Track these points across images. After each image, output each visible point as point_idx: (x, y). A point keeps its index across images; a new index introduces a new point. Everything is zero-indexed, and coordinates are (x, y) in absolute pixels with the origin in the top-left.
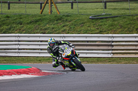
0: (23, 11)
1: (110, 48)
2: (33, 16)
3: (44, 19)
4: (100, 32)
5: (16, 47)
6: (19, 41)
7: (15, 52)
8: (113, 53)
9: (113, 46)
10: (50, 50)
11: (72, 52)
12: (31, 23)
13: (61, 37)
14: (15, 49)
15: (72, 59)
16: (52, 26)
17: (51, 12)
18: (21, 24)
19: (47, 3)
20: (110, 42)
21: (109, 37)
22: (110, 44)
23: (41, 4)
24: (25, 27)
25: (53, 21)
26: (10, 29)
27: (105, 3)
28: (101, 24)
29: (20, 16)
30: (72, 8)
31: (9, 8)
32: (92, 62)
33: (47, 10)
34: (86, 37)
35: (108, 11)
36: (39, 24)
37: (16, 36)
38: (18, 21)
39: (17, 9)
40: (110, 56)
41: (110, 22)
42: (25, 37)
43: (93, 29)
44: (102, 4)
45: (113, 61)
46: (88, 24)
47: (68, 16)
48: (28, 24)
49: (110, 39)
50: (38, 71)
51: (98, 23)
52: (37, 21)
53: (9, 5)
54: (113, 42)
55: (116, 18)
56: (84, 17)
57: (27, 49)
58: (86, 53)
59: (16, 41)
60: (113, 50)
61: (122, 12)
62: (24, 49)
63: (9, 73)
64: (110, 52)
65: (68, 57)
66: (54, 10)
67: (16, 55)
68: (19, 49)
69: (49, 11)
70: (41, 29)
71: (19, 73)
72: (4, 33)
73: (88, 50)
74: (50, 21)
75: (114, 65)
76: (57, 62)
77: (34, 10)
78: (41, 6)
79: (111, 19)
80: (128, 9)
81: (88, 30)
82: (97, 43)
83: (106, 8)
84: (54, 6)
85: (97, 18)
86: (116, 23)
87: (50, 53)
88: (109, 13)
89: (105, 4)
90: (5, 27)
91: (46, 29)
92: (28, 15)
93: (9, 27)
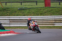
16: (2, 13)
28: (24, 12)
30: (6, 5)
41: (28, 11)
43: (20, 14)
46: (18, 12)
73: (20, 23)
81: (18, 14)
82: (25, 20)
86: (31, 11)
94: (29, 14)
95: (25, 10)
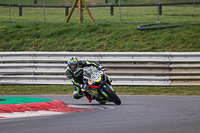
0: (41, 19)
1: (167, 72)
2: (56, 25)
3: (71, 30)
4: (153, 49)
5: (31, 70)
6: (35, 62)
7: (30, 78)
8: (172, 80)
9: (171, 69)
10: (70, 74)
11: (103, 77)
12: (52, 35)
13: (95, 56)
14: (30, 74)
15: (102, 87)
16: (83, 40)
17: (82, 19)
18: (38, 37)
19: (76, 6)
20: (166, 63)
21: (166, 56)
22: (166, 66)
23: (67, 8)
24: (44, 42)
25: (84, 32)
26: (22, 44)
27: (160, 6)
28: (153, 37)
29: (37, 26)
30: (112, 14)
31: (21, 14)
32: (140, 93)
33: (75, 17)
34: (133, 56)
35: (164, 19)
36: (64, 38)
37: (30, 55)
38: (34, 32)
39: (32, 15)
40: (167, 84)
41: (166, 34)
42: (43, 56)
43: (142, 44)
44: (156, 8)
45: (172, 91)
46: (135, 37)
47: (106, 25)
48: (48, 37)
49: (167, 60)
50: (62, 106)
51: (150, 35)
52: (61, 33)
53: (21, 9)
54: (171, 63)
55: (176, 29)
56: (129, 27)
57: (46, 74)
58: (133, 80)
59: (30, 62)
60: (171, 75)
61: (185, 20)
62: (42, 74)
63: (21, 109)
64: (168, 77)
65: (97, 84)
66: (86, 17)
67: (31, 82)
68: (35, 74)
69: (78, 18)
70: (67, 45)
71: (35, 108)
72: (13, 50)
73: (135, 75)
74: (80, 32)
75: (173, 97)
76: (80, 92)
77: (57, 16)
78: (67, 11)
79: (168, 30)
80: (193, 16)
81: (135, 46)
82: (148, 65)
83: (160, 13)
84: (85, 11)
85: (147, 29)
86: (175, 35)
87: (69, 78)
88: (166, 20)
89: (160, 8)
90: (15, 42)
91: (74, 45)
92: (48, 24)
93: (21, 41)
94: (168, 45)
95: (159, 31)
